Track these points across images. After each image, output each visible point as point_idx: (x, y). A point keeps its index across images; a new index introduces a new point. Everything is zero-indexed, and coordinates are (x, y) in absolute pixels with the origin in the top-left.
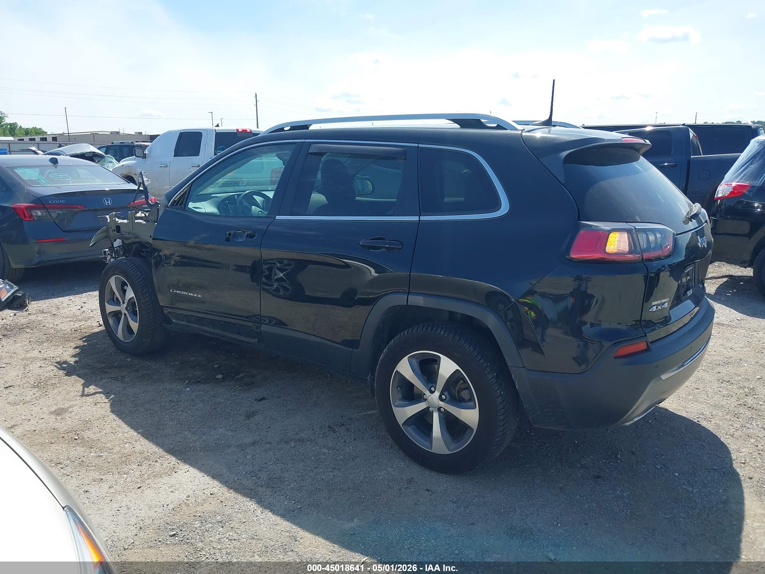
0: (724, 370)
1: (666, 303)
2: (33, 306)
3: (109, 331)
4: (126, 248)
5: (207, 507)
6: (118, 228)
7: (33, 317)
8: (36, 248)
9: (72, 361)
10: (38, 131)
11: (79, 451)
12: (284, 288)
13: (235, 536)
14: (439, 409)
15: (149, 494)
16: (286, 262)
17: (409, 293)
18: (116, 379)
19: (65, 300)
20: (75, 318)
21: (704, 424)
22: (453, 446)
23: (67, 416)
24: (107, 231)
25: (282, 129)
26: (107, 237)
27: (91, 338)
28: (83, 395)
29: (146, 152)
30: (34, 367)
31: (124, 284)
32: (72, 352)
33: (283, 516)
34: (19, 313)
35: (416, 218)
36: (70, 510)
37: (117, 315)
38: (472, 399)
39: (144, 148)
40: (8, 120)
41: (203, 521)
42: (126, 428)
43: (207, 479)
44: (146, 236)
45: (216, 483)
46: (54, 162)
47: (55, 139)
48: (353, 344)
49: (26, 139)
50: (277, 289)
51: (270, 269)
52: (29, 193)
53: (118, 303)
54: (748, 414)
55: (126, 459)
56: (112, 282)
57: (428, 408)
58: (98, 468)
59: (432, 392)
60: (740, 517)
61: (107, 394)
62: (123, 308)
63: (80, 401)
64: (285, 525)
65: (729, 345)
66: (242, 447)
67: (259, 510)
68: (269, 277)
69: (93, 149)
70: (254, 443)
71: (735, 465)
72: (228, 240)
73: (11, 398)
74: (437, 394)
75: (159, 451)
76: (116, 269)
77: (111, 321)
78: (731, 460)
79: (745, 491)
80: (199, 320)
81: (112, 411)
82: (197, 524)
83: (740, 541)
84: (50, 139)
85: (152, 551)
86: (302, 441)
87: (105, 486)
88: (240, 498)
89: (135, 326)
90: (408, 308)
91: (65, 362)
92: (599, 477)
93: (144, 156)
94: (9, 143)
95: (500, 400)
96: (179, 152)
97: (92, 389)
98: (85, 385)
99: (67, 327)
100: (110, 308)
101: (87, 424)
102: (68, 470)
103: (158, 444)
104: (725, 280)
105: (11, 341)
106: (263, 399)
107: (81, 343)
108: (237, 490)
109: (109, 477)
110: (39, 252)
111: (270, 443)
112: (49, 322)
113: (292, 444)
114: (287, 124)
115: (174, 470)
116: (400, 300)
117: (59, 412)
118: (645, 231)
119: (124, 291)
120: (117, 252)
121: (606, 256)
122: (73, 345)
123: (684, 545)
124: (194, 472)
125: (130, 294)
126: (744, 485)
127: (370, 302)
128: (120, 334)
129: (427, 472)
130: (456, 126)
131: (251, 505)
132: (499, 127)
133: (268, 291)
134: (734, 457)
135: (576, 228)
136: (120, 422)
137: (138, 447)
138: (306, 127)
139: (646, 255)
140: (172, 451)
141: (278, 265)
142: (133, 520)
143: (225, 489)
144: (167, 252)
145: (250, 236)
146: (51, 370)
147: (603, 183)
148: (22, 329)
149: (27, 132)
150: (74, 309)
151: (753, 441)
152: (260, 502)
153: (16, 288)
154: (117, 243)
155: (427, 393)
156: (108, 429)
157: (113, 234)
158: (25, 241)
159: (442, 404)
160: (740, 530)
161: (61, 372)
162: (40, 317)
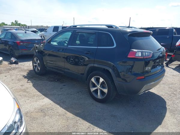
0: (171, 86)
1: (150, 68)
2: (20, 64)
3: (34, 70)
4: (38, 52)
5: (49, 106)
6: (37, 47)
7: (19, 66)
8: (21, 51)
9: (26, 75)
10: (25, 25)
11: (25, 93)
12: (73, 62)
13: (54, 112)
14: (100, 89)
15: (38, 103)
16: (73, 56)
17: (94, 63)
18: (35, 80)
19: (26, 63)
20: (28, 67)
21: (162, 97)
22: (102, 97)
23: (23, 86)
24: (34, 48)
25: (71, 27)
26: (34, 49)
27: (30, 71)
28: (27, 82)
29: (47, 31)
30: (18, 76)
31: (37, 60)
32: (26, 73)
33: (64, 109)
34: (16, 65)
35: (97, 47)
36: (14, 98)
37: (36, 66)
38: (106, 87)
39: (46, 29)
40: (18, 22)
41: (48, 109)
42: (35, 90)
43: (50, 101)
44: (42, 49)
45: (52, 102)
46: (26, 32)
47: (29, 27)
48: (83, 74)
49: (22, 27)
50: (71, 63)
51: (70, 58)
52: (20, 39)
53: (36, 63)
54: (173, 95)
55: (34, 96)
56: (35, 59)
57: (97, 89)
58: (28, 97)
59: (98, 85)
60: (164, 116)
61: (32, 83)
62: (37, 65)
63: (27, 83)
64: (65, 111)
65: (174, 80)
66: (58, 95)
67: (60, 107)
68: (69, 60)
69: (35, 30)
70: (61, 94)
71: (166, 106)
72: (58, 51)
73: (13, 82)
74: (99, 86)
75: (41, 94)
76: (36, 56)
77: (34, 67)
78: (166, 105)
79: (167, 111)
80: (52, 68)
81: (33, 86)
82: (47, 109)
83: (162, 121)
84: (27, 27)
85: (37, 113)
86: (71, 94)
87: (29, 100)
88: (56, 105)
89: (39, 69)
90: (94, 67)
91: (25, 76)
92: (134, 106)
93: (46, 32)
94: (18, 28)
95: (112, 87)
96: (54, 31)
97: (29, 81)
98: (28, 81)
99: (26, 68)
100: (34, 65)
101: (27, 88)
102: (22, 97)
103: (41, 93)
104: (178, 65)
105: (14, 71)
106: (65, 85)
107: (28, 72)
108: (56, 103)
109: (30, 99)
110: (22, 52)
111: (64, 94)
112: (22, 67)
113: (69, 95)
114: (72, 26)
115: (44, 98)
116: (92, 65)
117: (22, 86)
118: (145, 52)
119: (37, 61)
120: (37, 53)
121: (135, 57)
122: (27, 72)
123: (149, 121)
124: (47, 99)
125: (38, 62)
126: (167, 110)
127: (86, 65)
128: (36, 70)
129: (97, 102)
130: (107, 27)
131: (58, 106)
132: (116, 28)
133: (69, 63)
134: (167, 104)
135: (129, 51)
136: (34, 88)
137: (37, 93)
138: (76, 26)
139: (145, 57)
140: (44, 95)
141: (72, 57)
142: (34, 108)
143: (53, 103)
144: (46, 53)
145: (63, 50)
146: (22, 77)
147: (137, 41)
148: (17, 68)
149: (23, 25)
150: (28, 65)
151: (172, 101)
152: (60, 106)
153: (16, 59)
154: (37, 51)
155: (97, 85)
156: (31, 90)
157: (36, 49)
158: (19, 50)
159: (100, 88)
160: (163, 119)
161: (24, 78)
162: (21, 66)
